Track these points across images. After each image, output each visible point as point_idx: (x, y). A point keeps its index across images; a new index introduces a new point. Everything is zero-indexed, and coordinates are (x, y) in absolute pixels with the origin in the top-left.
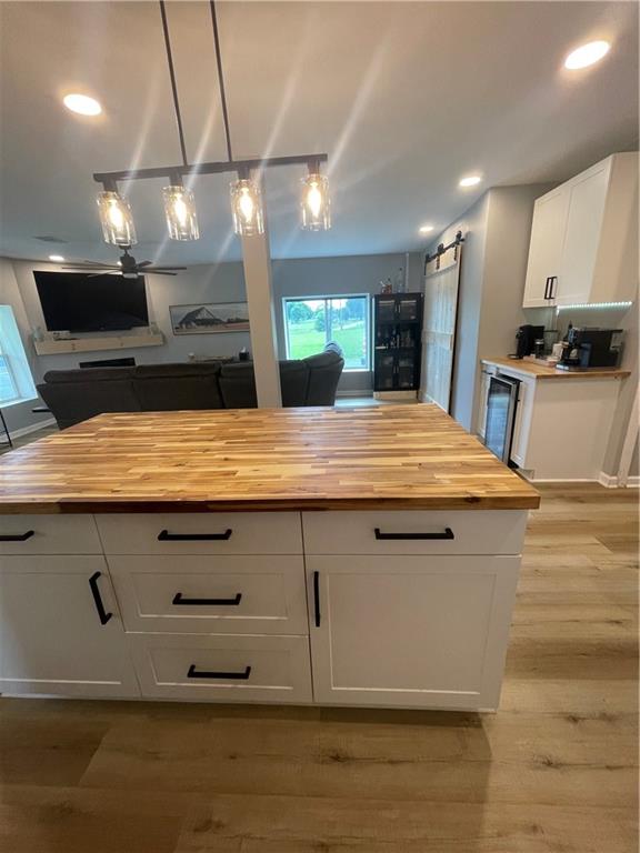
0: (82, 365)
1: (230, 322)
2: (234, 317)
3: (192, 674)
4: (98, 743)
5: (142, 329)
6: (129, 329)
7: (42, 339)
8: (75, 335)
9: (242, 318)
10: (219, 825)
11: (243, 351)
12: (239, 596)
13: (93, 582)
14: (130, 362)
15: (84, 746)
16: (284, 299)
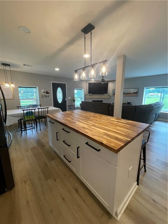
0: (93, 101)
1: (127, 93)
2: (128, 92)
3: (64, 156)
4: (54, 160)
5: (106, 94)
6: (103, 94)
7: (87, 95)
8: (93, 95)
9: (130, 93)
10: (56, 181)
11: (129, 102)
12: (70, 145)
13: (57, 133)
14: (102, 101)
15: (53, 159)
16: (145, 88)
